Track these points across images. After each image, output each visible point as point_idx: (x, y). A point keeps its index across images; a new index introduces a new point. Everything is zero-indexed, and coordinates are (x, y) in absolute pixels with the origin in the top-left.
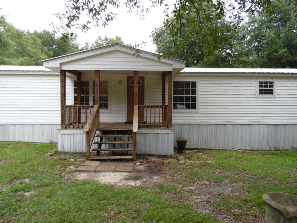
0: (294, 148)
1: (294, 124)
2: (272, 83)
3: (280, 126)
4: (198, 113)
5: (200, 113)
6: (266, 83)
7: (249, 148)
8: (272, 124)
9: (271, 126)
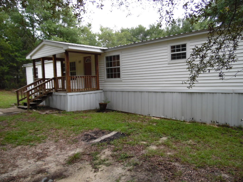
0: (215, 122)
1: (213, 93)
2: (184, 45)
3: (195, 94)
4: (121, 81)
5: (123, 81)
6: (178, 46)
7: (163, 116)
8: (186, 92)
9: (185, 94)
